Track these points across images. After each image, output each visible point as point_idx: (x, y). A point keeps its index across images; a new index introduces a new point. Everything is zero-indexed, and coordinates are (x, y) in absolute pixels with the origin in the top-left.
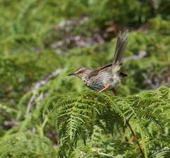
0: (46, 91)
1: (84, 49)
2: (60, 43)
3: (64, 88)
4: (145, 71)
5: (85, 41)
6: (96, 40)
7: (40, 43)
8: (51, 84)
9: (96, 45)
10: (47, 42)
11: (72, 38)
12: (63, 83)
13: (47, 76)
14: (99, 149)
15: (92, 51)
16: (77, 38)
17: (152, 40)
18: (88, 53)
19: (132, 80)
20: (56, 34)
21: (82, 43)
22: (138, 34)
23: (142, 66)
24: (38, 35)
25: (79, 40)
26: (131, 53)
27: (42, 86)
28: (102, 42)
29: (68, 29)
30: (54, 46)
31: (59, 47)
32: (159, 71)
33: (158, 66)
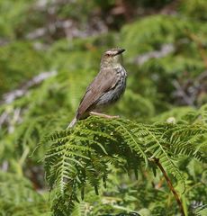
0: (24, 107)
1: (78, 42)
2: (40, 32)
3: (51, 103)
4: (174, 77)
5: (79, 29)
6: (95, 28)
7: (9, 31)
8: (33, 95)
9: (95, 36)
10: (21, 30)
11: (59, 24)
12: (51, 94)
13: (25, 84)
14: (114, 200)
15: (89, 45)
16: (67, 24)
17: (186, 28)
18: (83, 49)
19: (154, 90)
20: (34, 17)
21: (76, 32)
22: (164, 18)
23: (169, 69)
24: (6, 20)
25: (71, 28)
26: (150, 48)
27: (18, 98)
28: (104, 31)
29: (52, 11)
30: (30, 36)
31: (39, 38)
32: (195, 76)
33: (195, 68)
